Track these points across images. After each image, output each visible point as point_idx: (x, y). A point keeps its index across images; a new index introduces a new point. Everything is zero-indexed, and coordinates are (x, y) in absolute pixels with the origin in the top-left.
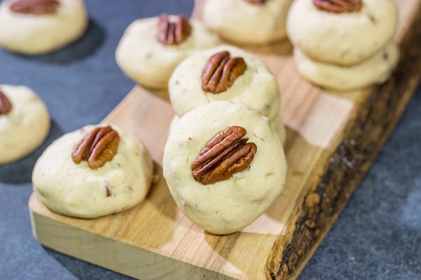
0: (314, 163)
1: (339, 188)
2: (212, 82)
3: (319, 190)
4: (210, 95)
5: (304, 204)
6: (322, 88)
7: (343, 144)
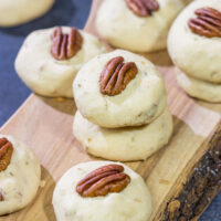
0: (179, 172)
1: (200, 194)
2: (109, 86)
3: (180, 197)
4: (107, 97)
5: (166, 208)
6: (196, 99)
7: (208, 154)
